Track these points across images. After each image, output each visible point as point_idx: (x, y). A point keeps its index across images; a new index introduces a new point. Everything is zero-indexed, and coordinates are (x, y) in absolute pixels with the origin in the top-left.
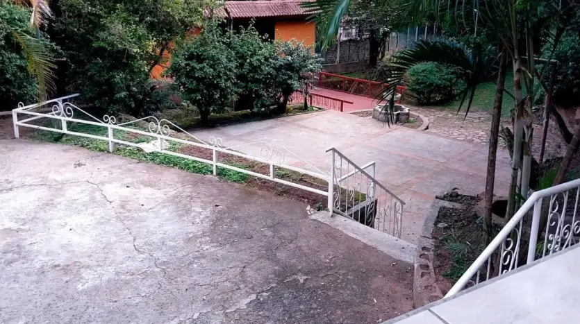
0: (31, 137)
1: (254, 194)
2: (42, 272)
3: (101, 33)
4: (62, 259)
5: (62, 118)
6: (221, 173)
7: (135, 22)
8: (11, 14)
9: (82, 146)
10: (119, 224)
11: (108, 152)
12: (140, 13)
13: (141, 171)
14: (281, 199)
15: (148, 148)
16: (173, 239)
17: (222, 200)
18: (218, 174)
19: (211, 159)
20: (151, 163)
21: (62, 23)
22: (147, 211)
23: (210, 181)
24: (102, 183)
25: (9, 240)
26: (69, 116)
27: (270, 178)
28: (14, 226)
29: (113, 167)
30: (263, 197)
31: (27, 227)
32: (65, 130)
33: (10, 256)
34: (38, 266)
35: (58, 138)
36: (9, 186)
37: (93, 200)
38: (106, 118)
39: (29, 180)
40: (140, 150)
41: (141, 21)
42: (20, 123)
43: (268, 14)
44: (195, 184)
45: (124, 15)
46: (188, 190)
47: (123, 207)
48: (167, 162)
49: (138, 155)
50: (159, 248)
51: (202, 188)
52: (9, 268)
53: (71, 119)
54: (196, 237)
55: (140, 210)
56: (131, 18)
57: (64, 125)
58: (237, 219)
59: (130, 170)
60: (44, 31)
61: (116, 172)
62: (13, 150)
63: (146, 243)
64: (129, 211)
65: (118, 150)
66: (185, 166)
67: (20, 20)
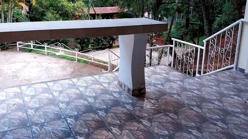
0: (22, 51)
1: (87, 66)
2: (22, 80)
3: (45, 17)
4: (27, 78)
5: (31, 44)
6: (79, 61)
7: (55, 13)
8: (18, 12)
9: (37, 53)
10: (45, 72)
11: (45, 55)
12: (57, 10)
13: (54, 60)
14: (95, 67)
15: (57, 54)
16: (59, 75)
17: (77, 67)
18: (78, 61)
19: (75, 56)
20: (58, 58)
21: (33, 14)
22: (53, 69)
23: (75, 63)
24: (42, 62)
25: (14, 74)
26: (34, 43)
27: (92, 61)
28: (15, 71)
29: (46, 59)
30: (90, 67)
31: (19, 71)
32: (32, 48)
33: (14, 77)
34: (21, 79)
35: (30, 51)
36: (15, 62)
37: (38, 66)
38: (45, 44)
39: (20, 61)
40: (55, 54)
41: (57, 13)
42: (19, 46)
43: (111, 12)
44: (70, 63)
45: (52, 11)
46: (67, 64)
47: (46, 68)
48: (63, 57)
49: (54, 56)
50: (55, 77)
51: (72, 64)
52: (13, 79)
53: (34, 44)
54: (66, 75)
55: (51, 69)
56: (54, 12)
57: (32, 46)
58: (80, 72)
59: (51, 59)
60: (28, 18)
61: (47, 60)
62: (17, 54)
63: (51, 76)
64: (48, 69)
65: (48, 54)
66: (68, 59)
67: (20, 14)
